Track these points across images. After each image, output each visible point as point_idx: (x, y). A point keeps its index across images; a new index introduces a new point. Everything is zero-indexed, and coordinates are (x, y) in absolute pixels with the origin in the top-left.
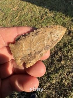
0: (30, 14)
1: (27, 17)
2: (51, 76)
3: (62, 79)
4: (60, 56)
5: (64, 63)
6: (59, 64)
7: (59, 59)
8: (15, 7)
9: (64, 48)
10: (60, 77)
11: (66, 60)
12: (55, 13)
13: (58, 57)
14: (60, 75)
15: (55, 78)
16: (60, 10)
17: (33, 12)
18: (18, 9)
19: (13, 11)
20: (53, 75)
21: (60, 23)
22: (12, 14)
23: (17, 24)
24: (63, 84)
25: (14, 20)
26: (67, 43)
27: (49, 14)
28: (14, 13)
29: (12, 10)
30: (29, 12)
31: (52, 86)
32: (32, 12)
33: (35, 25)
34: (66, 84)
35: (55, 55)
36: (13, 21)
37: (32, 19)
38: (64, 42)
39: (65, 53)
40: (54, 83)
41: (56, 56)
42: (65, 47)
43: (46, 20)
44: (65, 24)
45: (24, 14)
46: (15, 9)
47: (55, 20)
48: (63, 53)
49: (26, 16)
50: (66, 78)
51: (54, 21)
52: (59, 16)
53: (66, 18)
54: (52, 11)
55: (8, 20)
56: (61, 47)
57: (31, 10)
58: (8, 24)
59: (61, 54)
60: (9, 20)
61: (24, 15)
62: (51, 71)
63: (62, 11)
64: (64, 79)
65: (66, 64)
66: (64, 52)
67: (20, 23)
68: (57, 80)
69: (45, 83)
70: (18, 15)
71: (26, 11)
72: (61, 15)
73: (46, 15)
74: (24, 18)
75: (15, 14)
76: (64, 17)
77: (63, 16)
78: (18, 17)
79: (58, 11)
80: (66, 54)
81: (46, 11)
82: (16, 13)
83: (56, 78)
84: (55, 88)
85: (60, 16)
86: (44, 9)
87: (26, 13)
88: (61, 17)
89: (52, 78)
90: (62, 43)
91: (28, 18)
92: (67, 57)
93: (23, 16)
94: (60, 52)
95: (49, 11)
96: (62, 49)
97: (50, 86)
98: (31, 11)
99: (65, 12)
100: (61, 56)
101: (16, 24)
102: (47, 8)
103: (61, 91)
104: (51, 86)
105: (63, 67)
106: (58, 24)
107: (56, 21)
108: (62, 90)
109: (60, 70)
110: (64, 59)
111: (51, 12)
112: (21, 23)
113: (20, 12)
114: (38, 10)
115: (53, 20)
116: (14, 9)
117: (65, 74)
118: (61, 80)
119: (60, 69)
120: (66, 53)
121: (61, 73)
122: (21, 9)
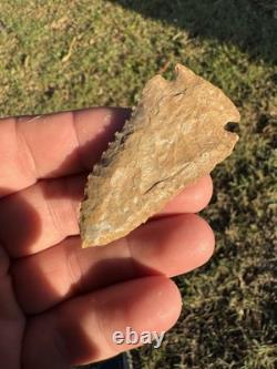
0: (115, 45)
1: (102, 57)
2: (187, 282)
3: (226, 293)
4: (222, 209)
5: (236, 234)
7: (217, 221)
8: (61, 16)
9: (239, 178)
10: (221, 288)
11: (245, 224)
12: (211, 46)
13: (216, 211)
14: (221, 280)
15: (199, 291)
16: (232, 35)
17: (128, 40)
18: (69, 26)
19: (49, 30)
21: (229, 86)
22: (46, 43)
23: (66, 82)
24: (231, 313)
25: (55, 67)
26: (250, 162)
27: (188, 49)
28: (55, 42)
29: (46, 27)
30: (114, 40)
31: (187, 318)
32: (123, 40)
33: (132, 88)
34: (241, 312)
36: (49, 69)
37: (124, 65)
38: (240, 157)
39: (241, 199)
40: (194, 310)
42: (243, 177)
44: (245, 90)
45: (95, 45)
46: (60, 24)
47: (209, 72)
48: (236, 199)
49: (101, 53)
50: (240, 292)
51: (205, 75)
52: (227, 60)
53: (252, 68)
54: (198, 38)
55: (29, 65)
56: (227, 176)
57: (120, 31)
58: (32, 82)
59: (225, 200)
60: (35, 64)
61: (92, 47)
63: (236, 43)
64: (233, 296)
65: (242, 240)
66: (237, 193)
67: (76, 81)
68: (207, 297)
70: (71, 49)
71: (101, 35)
72: (233, 57)
73: (177, 54)
74: (94, 60)
75: (57, 46)
76: (246, 64)
77: (240, 61)
78: (70, 54)
79: (222, 40)
80: (246, 203)
81: (178, 39)
82: (61, 40)
83: (205, 289)
84: (198, 326)
85: (231, 60)
86: (169, 31)
87: (100, 40)
88: (234, 62)
89: (189, 290)
90: (234, 161)
91: (107, 62)
92: (248, 215)
93: (87, 54)
94: (224, 195)
95: (190, 37)
96: (231, 183)
98: (122, 35)
100: (225, 207)
101: (61, 82)
102: (183, 28)
103: (221, 338)
105: (231, 250)
107: (214, 77)
108: (225, 334)
109: (222, 262)
110: (236, 221)
111: (197, 43)
112: (80, 78)
113: (80, 37)
114: (145, 32)
116: (54, 25)
117: (240, 276)
118: (221, 297)
119: (221, 258)
120: (245, 198)
121: (223, 272)
122: (84, 27)
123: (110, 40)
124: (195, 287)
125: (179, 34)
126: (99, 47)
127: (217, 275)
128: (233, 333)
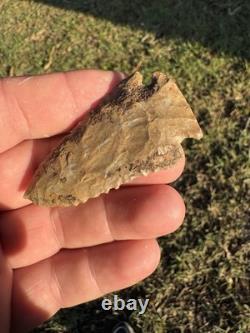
0: (91, 51)
1: (80, 62)
2: (179, 259)
3: (215, 265)
4: (203, 188)
5: (218, 210)
6: (200, 217)
7: (199, 200)
8: (40, 29)
9: (214, 159)
10: (209, 261)
11: (225, 199)
12: (176, 44)
13: (197, 191)
14: (209, 253)
15: (190, 265)
16: (193, 33)
17: (102, 45)
18: (47, 38)
19: (30, 43)
20: (185, 254)
21: (197, 78)
22: (28, 54)
24: (221, 282)
26: (223, 144)
27: (157, 48)
28: (36, 52)
29: (27, 40)
30: (89, 46)
31: (182, 292)
32: (97, 45)
34: (231, 281)
35: (185, 187)
37: (100, 68)
38: (213, 140)
39: (219, 178)
40: (187, 283)
41: (189, 188)
42: (218, 158)
43: (147, 69)
44: (211, 80)
45: (72, 52)
46: (39, 36)
47: (177, 67)
48: (214, 178)
49: (78, 59)
50: (227, 262)
51: (174, 70)
52: (192, 55)
53: (215, 61)
54: (164, 38)
55: (15, 74)
56: (203, 158)
57: (94, 38)
59: (205, 180)
61: (70, 54)
62: (178, 242)
64: (222, 267)
65: (223, 214)
66: (214, 172)
68: (198, 270)
69: (160, 283)
70: (51, 58)
71: (78, 42)
72: (197, 52)
73: (147, 53)
74: (73, 66)
75: (38, 56)
76: (209, 57)
77: (203, 55)
78: (50, 62)
79: (186, 37)
80: (224, 181)
81: (147, 40)
82: (41, 50)
83: (196, 263)
84: (192, 298)
85: (195, 55)
86: (138, 34)
87: (76, 47)
88: (198, 56)
89: (181, 265)
90: (209, 144)
92: (226, 191)
93: (66, 61)
94: (203, 176)
95: (157, 38)
96: (208, 165)
97: (175, 293)
98: (96, 41)
99: (210, 39)
100: (205, 186)
102: (150, 31)
103: (215, 307)
104: (180, 291)
105: (215, 225)
106: (189, 80)
107: (183, 71)
108: (218, 302)
109: (208, 237)
110: (217, 198)
111: (164, 42)
113: (58, 46)
114: (116, 37)
115: (170, 70)
116: (33, 37)
117: (226, 248)
118: (211, 269)
119: (206, 233)
120: (222, 177)
121: (211, 246)
122: (60, 37)
123: (86, 46)
124: (186, 263)
125: (147, 36)
126: (77, 53)
127: (205, 248)
128: (225, 302)
